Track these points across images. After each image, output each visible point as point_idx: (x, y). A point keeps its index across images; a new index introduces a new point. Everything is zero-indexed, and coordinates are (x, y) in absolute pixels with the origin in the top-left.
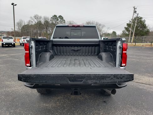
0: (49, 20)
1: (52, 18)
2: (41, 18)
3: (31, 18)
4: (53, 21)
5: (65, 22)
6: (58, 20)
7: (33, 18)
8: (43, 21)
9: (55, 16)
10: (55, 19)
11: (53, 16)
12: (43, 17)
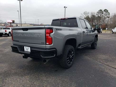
0: (95, 15)
1: (97, 12)
2: (88, 13)
3: (82, 14)
4: (98, 15)
5: (109, 15)
6: (103, 13)
7: (83, 14)
8: (90, 16)
9: (101, 10)
10: (101, 12)
11: (99, 11)
12: (90, 13)
